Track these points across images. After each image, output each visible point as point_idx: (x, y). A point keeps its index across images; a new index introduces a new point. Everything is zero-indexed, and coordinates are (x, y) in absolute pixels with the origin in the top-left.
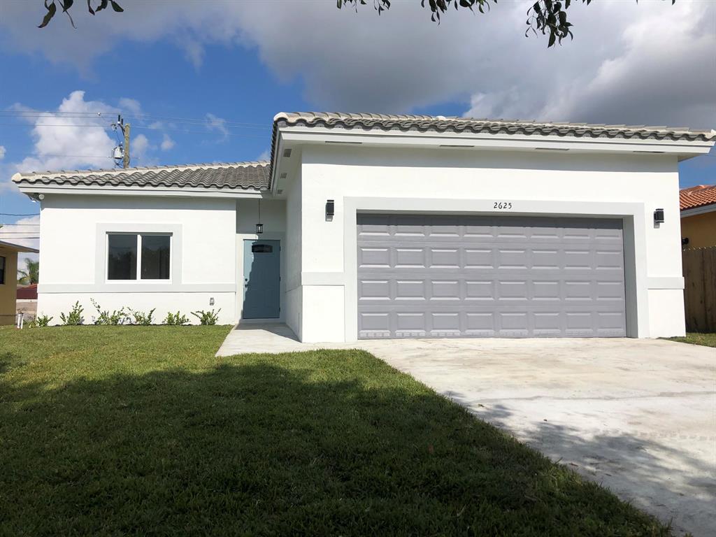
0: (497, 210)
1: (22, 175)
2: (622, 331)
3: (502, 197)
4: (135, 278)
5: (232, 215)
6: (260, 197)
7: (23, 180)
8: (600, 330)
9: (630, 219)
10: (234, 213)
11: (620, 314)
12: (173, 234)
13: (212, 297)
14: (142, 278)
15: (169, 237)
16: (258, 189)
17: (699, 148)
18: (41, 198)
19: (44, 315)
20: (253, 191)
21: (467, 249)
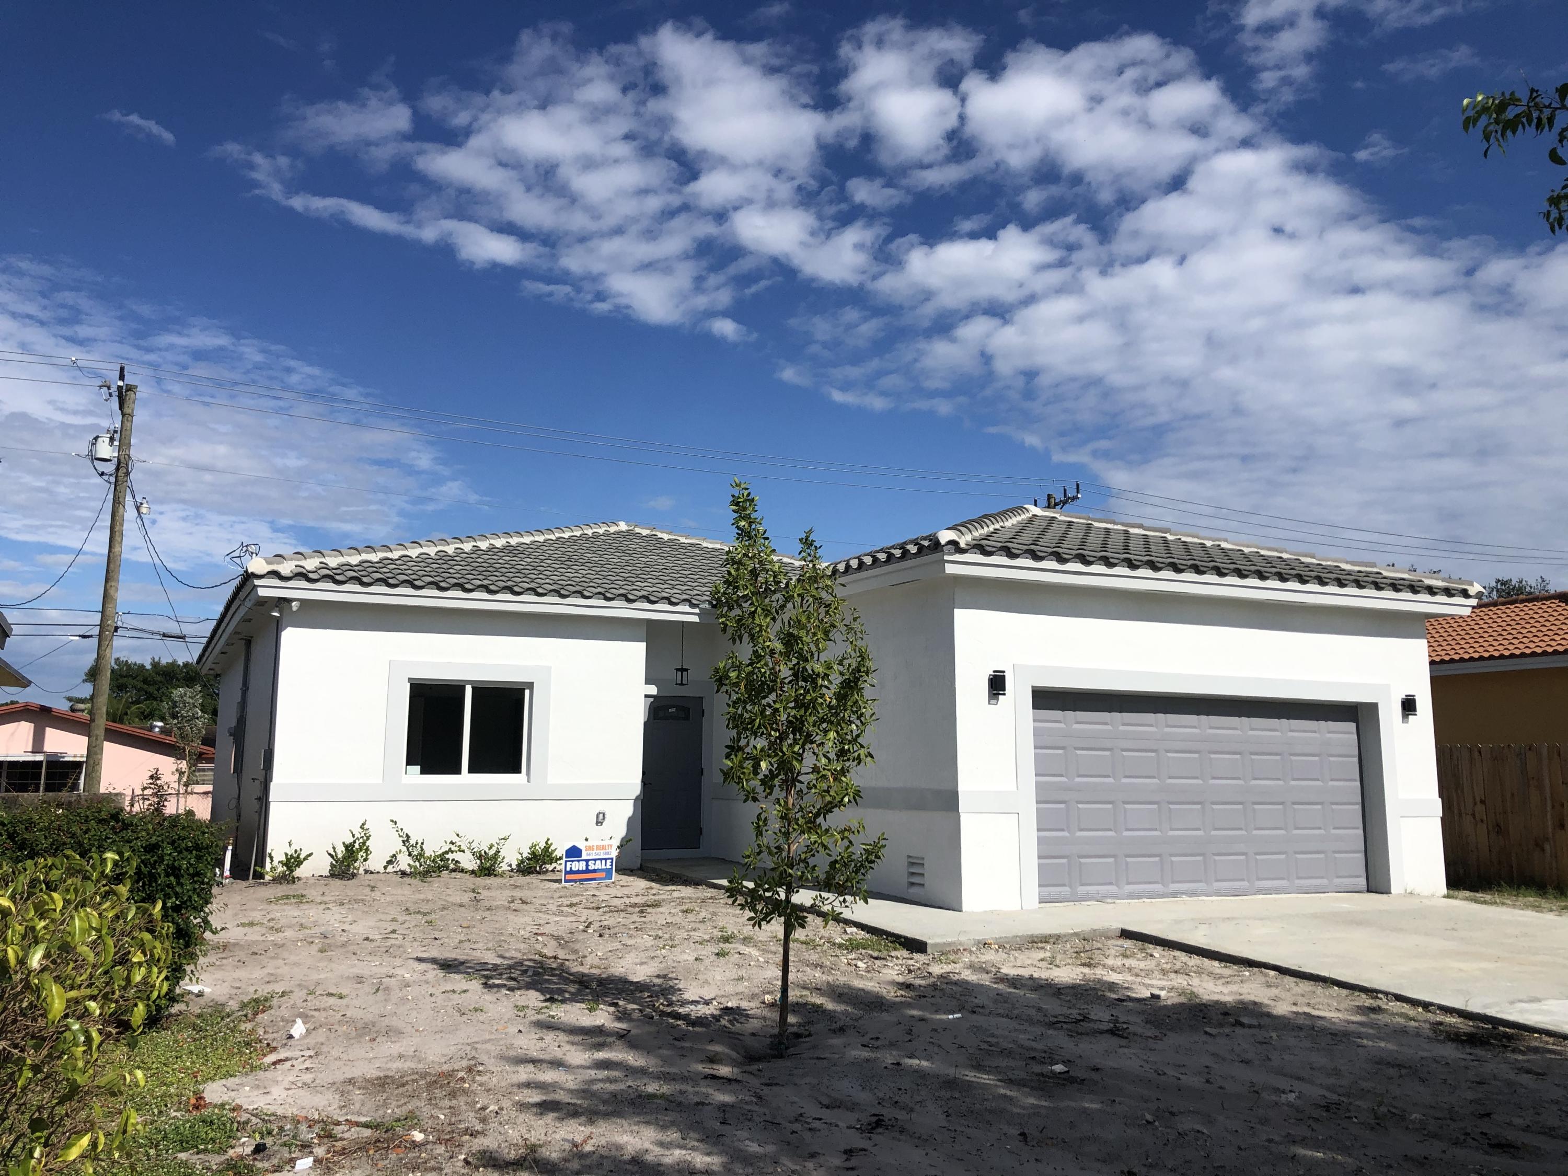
1: (269, 562)
2: (1362, 882)
4: (457, 770)
5: (636, 652)
6: (696, 619)
7: (269, 573)
8: (1337, 881)
9: (1371, 710)
10: (642, 647)
12: (530, 685)
13: (601, 809)
14: (471, 770)
15: (523, 690)
16: (696, 606)
17: (1461, 608)
18: (295, 609)
19: (294, 847)
20: (687, 608)
21: (1168, 751)
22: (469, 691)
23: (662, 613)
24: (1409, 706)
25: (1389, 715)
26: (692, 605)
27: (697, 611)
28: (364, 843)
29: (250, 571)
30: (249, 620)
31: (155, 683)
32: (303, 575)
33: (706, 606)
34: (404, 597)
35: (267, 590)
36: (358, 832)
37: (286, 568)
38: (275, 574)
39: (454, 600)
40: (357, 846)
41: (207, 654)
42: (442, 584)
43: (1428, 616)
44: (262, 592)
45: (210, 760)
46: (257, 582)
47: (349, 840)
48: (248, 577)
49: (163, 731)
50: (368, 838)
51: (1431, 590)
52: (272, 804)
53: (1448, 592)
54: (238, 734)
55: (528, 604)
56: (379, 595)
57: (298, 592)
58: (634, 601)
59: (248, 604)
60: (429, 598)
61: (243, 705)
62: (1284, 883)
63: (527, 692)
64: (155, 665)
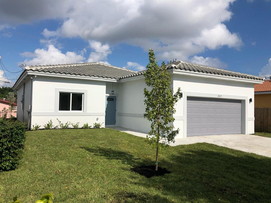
0: (219, 97)
1: (30, 67)
2: (240, 132)
3: (220, 94)
4: (69, 110)
5: (104, 87)
7: (30, 69)
9: (244, 101)
10: (105, 86)
11: (240, 127)
12: (83, 93)
13: (98, 117)
14: (72, 110)
15: (82, 94)
16: (116, 79)
17: (261, 82)
18: (36, 77)
19: (37, 125)
20: (114, 79)
21: (209, 108)
22: (71, 94)
23: (109, 80)
24: (251, 100)
25: (247, 102)
26: (115, 79)
27: (116, 80)
28: (51, 124)
29: (26, 69)
30: (25, 79)
31: (3, 91)
32: (37, 70)
33: (118, 79)
34: (58, 75)
35: (30, 73)
36: (50, 122)
37: (34, 69)
38: (31, 70)
39: (68, 76)
40: (50, 124)
41: (15, 86)
42: (66, 73)
43: (255, 84)
44: (29, 73)
45: (16, 106)
46: (28, 71)
47: (48, 123)
48: (26, 70)
49: (5, 100)
50: (52, 123)
51: (257, 79)
52: (32, 116)
53: (260, 79)
54: (23, 102)
55: (83, 77)
56: (53, 75)
57: (36, 74)
58: (104, 78)
59: (25, 76)
60: (63, 76)
61: (23, 96)
62: (227, 133)
63: (83, 95)
64: (3, 88)
